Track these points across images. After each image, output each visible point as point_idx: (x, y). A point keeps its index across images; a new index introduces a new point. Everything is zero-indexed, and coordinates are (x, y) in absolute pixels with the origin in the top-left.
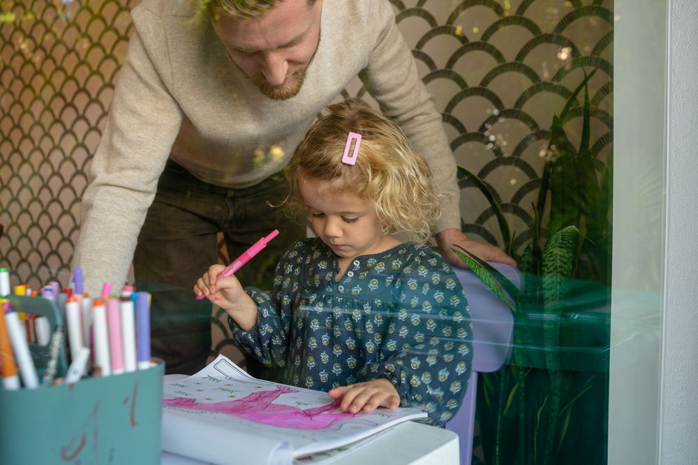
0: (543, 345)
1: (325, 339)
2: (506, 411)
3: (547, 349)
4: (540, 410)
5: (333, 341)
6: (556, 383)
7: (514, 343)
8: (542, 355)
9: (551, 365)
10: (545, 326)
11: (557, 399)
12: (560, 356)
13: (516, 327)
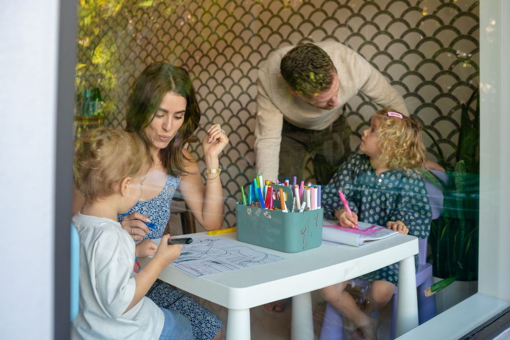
0: (456, 208)
1: (368, 206)
2: (441, 238)
3: (459, 209)
4: (456, 236)
5: (371, 207)
6: (463, 224)
7: (444, 206)
8: (456, 212)
9: (460, 216)
10: (457, 199)
11: (463, 232)
12: (464, 213)
13: (445, 200)
